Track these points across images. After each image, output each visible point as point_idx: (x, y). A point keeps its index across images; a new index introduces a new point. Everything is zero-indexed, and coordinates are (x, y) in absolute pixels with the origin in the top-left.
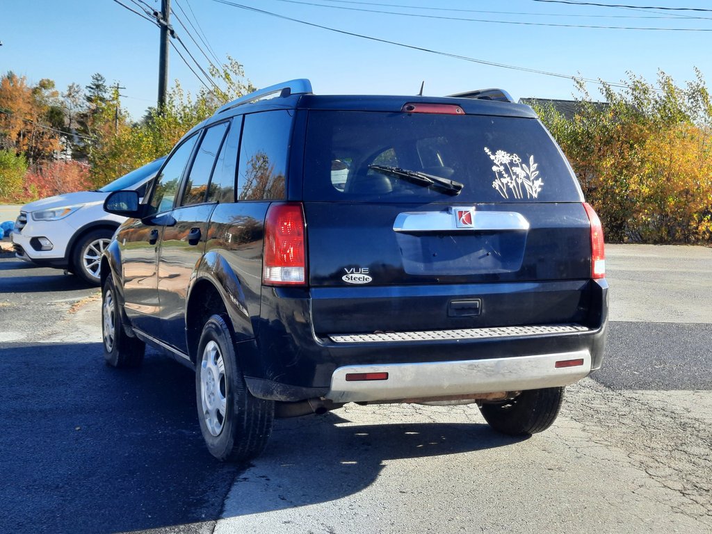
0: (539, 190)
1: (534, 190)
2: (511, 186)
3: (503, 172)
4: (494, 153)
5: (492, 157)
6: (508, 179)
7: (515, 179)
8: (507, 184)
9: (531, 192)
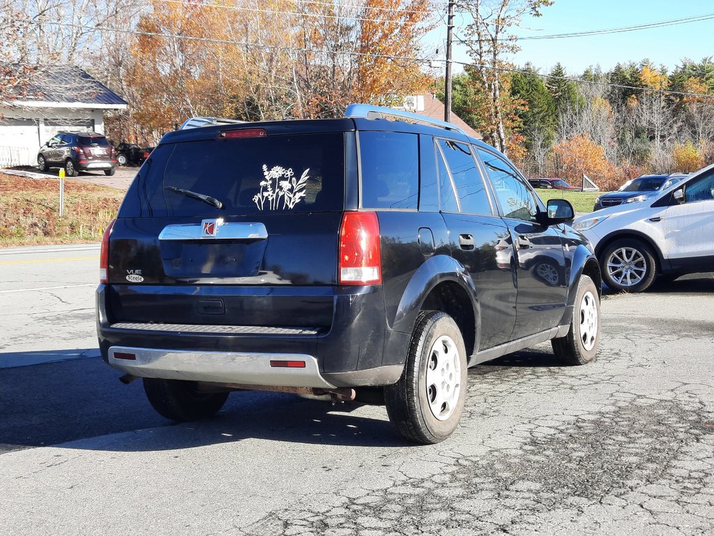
0: (298, 201)
1: (292, 201)
2: (270, 199)
3: (269, 187)
4: (269, 170)
5: (266, 173)
6: (271, 193)
7: (278, 192)
8: (267, 197)
9: (288, 204)
